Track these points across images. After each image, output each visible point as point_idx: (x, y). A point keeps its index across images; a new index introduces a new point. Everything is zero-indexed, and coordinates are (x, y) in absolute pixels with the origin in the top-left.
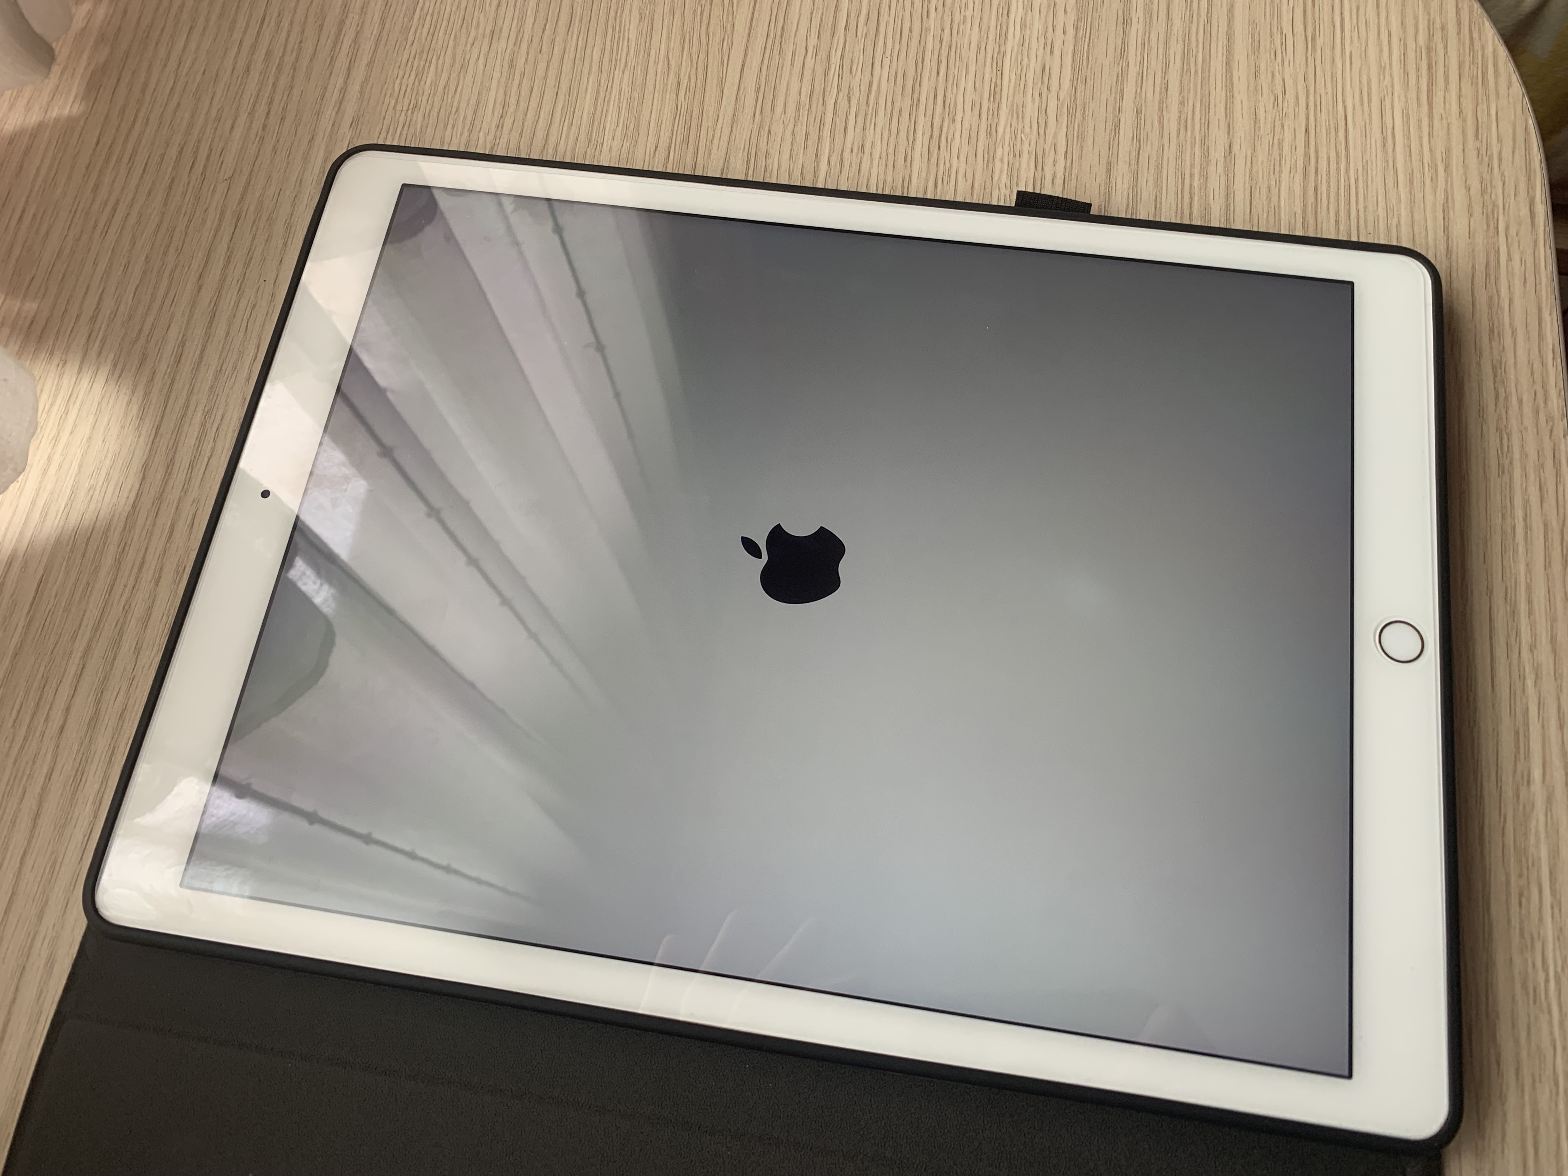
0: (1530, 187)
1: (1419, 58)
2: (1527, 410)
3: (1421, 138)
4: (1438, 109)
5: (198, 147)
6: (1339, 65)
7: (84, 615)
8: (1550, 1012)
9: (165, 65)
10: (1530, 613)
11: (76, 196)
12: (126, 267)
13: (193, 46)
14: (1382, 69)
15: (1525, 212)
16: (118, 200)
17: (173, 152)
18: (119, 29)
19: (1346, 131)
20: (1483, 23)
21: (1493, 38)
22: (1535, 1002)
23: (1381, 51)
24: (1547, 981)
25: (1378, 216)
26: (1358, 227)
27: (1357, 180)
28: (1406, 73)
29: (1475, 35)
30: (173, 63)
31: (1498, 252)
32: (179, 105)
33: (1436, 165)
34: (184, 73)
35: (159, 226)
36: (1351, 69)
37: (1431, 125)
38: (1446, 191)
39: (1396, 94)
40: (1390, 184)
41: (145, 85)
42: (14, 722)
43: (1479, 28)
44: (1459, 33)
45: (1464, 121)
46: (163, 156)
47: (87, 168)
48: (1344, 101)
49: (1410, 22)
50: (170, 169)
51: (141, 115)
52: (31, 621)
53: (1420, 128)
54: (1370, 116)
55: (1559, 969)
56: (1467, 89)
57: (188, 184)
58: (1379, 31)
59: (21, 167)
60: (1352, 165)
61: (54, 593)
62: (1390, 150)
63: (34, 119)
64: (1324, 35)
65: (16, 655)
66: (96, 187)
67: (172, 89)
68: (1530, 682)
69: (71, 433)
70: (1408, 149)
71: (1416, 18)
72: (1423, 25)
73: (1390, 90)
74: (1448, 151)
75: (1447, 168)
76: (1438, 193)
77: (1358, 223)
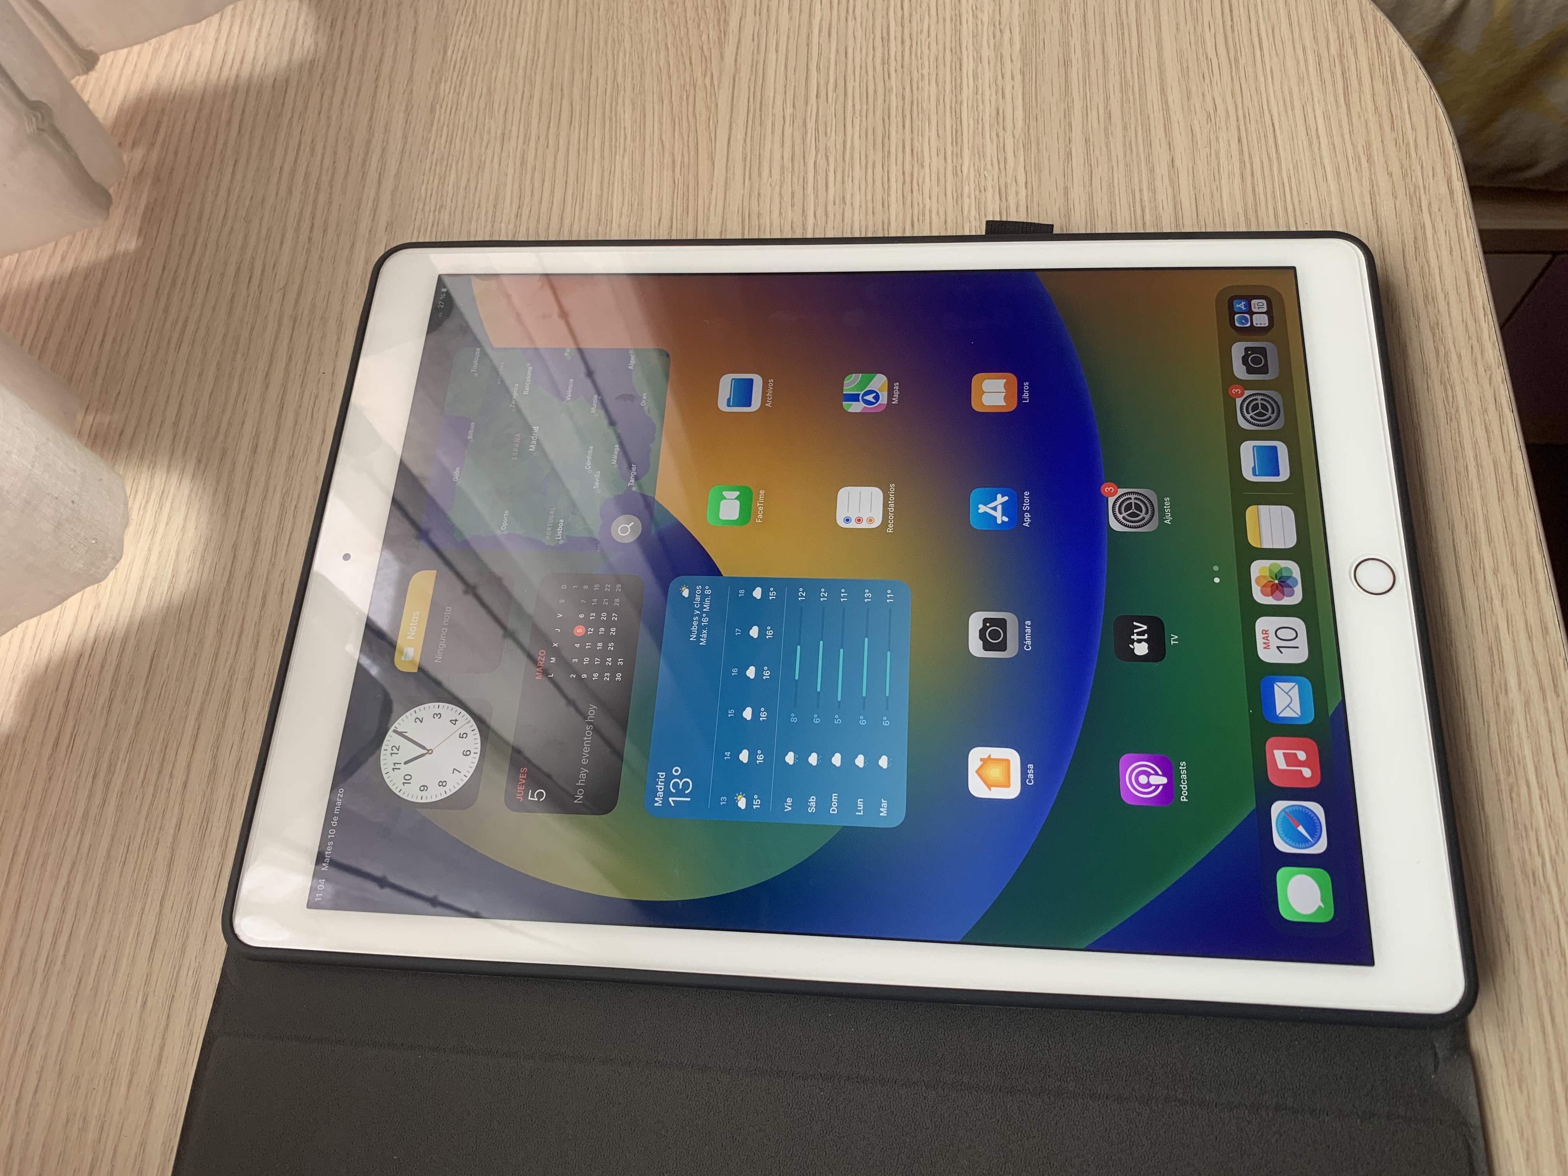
0: (1446, 166)
1: (1332, 66)
2: (1467, 362)
3: (1342, 135)
4: (1355, 108)
5: (253, 264)
6: (1262, 79)
7: (194, 682)
8: (1550, 892)
9: (216, 196)
10: (1490, 540)
11: (150, 318)
12: (200, 375)
13: (239, 177)
14: (1301, 80)
15: (1444, 189)
16: (187, 318)
17: (231, 270)
18: (173, 169)
19: (1275, 137)
20: (1387, 28)
21: (1398, 41)
22: (1535, 884)
23: (1298, 63)
24: (1544, 864)
25: (1312, 208)
26: (1295, 219)
27: (1289, 178)
28: (1323, 82)
29: (1381, 40)
30: (223, 193)
31: (1423, 227)
32: (232, 228)
33: (1359, 158)
34: (234, 201)
35: (225, 336)
36: (1273, 82)
37: (1350, 123)
38: (1370, 178)
39: (1316, 99)
40: (1320, 178)
41: (201, 213)
42: (143, 782)
43: (1384, 33)
44: (1366, 40)
45: (1380, 116)
46: (223, 275)
47: (157, 292)
48: (1270, 111)
49: (1321, 35)
50: (230, 286)
51: (200, 241)
52: (148, 693)
53: (1341, 127)
54: (1295, 121)
55: (1554, 852)
56: (1379, 87)
57: (248, 296)
58: (1294, 47)
59: (98, 297)
60: (1283, 166)
61: (166, 666)
62: (1316, 149)
63: (105, 253)
64: (1246, 55)
65: (138, 723)
66: (166, 310)
67: (225, 215)
68: (1497, 603)
69: (167, 524)
70: (1332, 147)
71: (1326, 31)
72: (1333, 36)
73: (1310, 96)
74: (1368, 145)
75: (1369, 159)
76: (1364, 183)
77: (1295, 216)
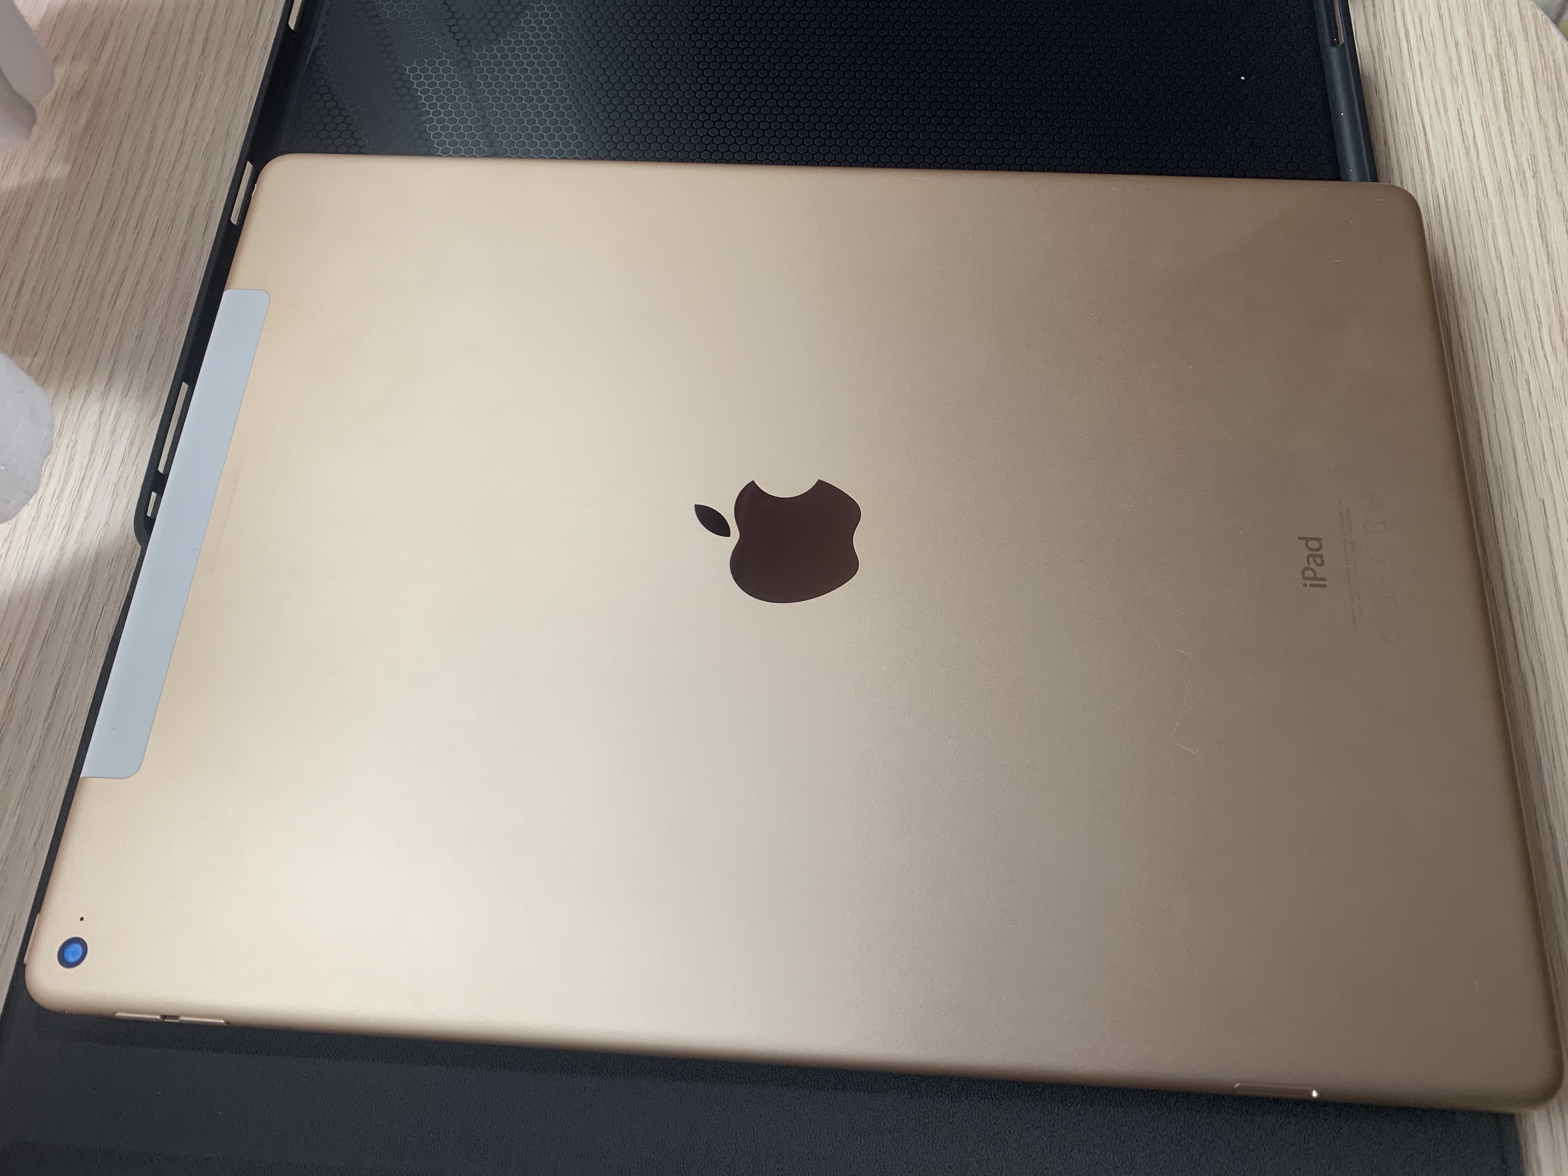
1: (1490, 66)
3: (1504, 145)
4: (1517, 116)
6: (1410, 75)
9: (171, 125)
11: (80, 266)
12: (139, 337)
13: (200, 104)
14: (1454, 80)
16: (127, 267)
17: (184, 214)
18: (119, 90)
19: (1427, 142)
20: (1549, 29)
23: (1450, 60)
27: (1444, 190)
28: (1480, 83)
29: (1544, 41)
33: (1524, 172)
34: (191, 133)
35: (172, 292)
36: (1422, 79)
37: (1512, 133)
38: (1538, 197)
39: (1472, 103)
40: (1479, 193)
41: (150, 146)
42: (35, 845)
43: (1547, 34)
44: (1527, 40)
45: (1546, 126)
48: (1420, 112)
49: (1475, 30)
53: (1501, 135)
54: (1449, 126)
56: (1543, 94)
58: (1445, 41)
59: (18, 236)
60: (1437, 176)
61: (73, 697)
62: (1474, 158)
64: (1390, 47)
65: (33, 768)
66: (101, 256)
67: (180, 149)
69: (86, 518)
70: (1492, 158)
72: (1488, 32)
73: (1465, 98)
74: (1534, 158)
